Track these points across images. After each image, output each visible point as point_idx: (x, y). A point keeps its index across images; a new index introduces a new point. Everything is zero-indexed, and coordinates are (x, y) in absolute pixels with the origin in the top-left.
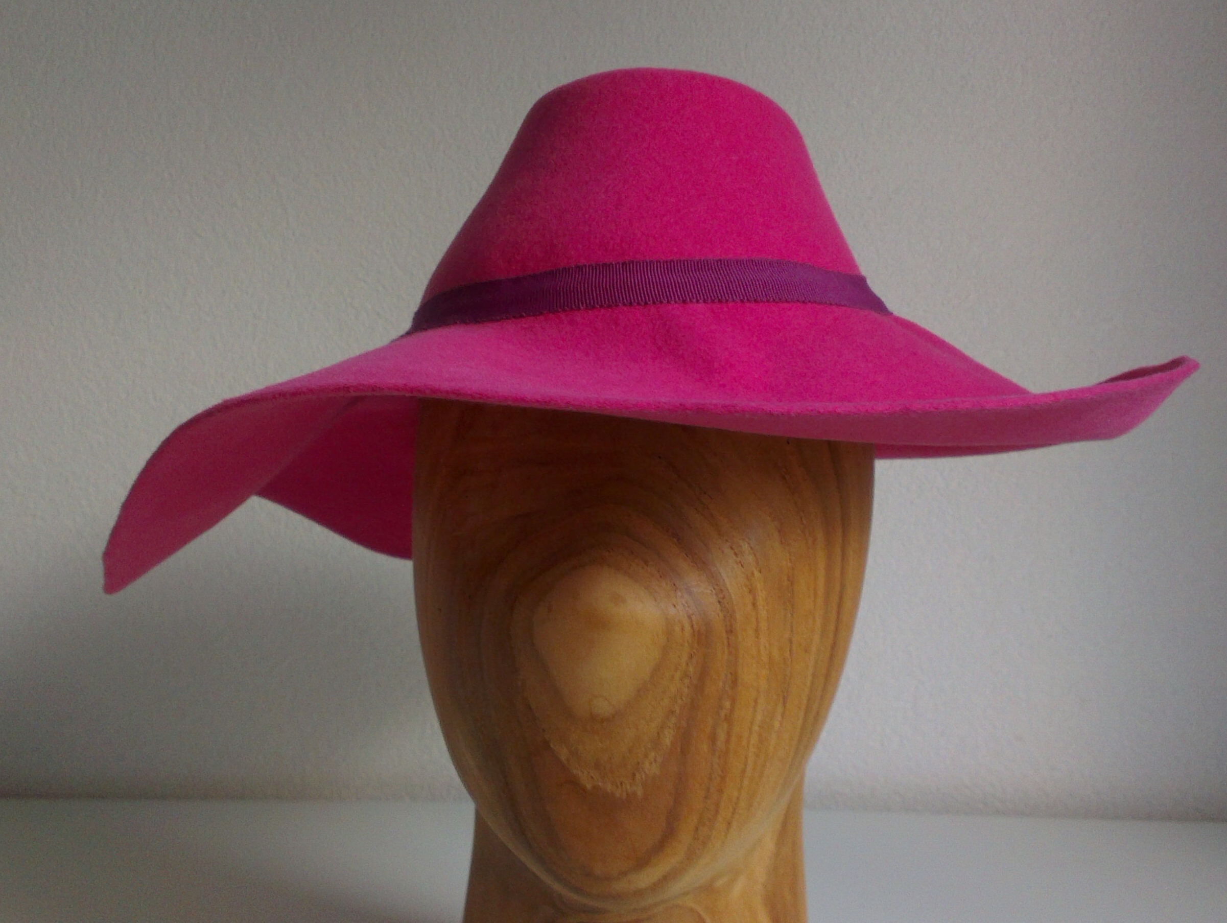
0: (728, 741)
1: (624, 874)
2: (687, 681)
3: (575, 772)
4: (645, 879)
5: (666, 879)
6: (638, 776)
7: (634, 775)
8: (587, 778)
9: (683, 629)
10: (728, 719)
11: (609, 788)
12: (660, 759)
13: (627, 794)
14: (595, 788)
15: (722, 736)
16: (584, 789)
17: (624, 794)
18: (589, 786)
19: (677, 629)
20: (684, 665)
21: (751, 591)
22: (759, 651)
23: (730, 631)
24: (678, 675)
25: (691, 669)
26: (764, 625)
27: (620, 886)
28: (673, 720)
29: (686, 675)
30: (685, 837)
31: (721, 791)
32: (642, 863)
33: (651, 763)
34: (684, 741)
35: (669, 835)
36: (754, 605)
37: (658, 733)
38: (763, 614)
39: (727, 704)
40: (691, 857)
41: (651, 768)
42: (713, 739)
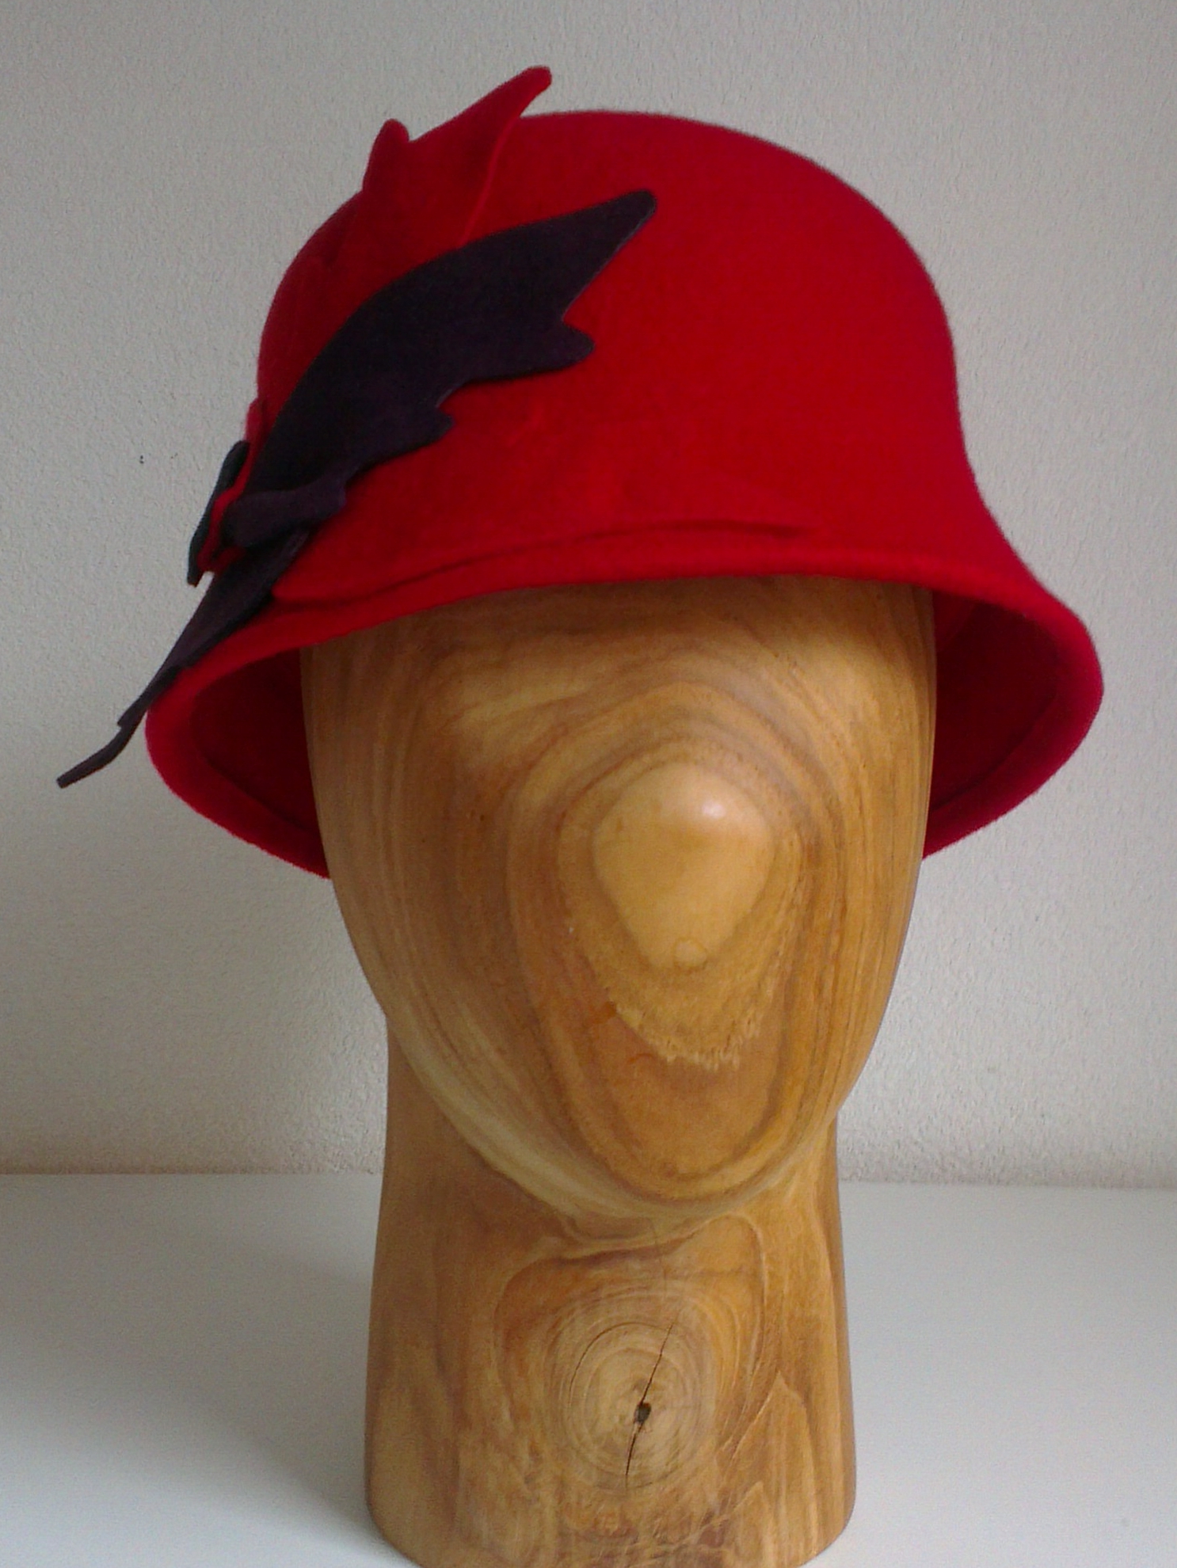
0: (835, 989)
1: (716, 1168)
2: (794, 912)
3: (650, 1041)
4: (740, 1172)
5: (764, 1170)
6: (733, 1042)
7: (729, 1038)
8: (669, 1049)
9: (791, 844)
10: (836, 959)
11: (696, 1058)
12: (760, 1017)
13: (721, 1066)
14: (679, 1060)
15: (829, 983)
16: (664, 1062)
17: (716, 1066)
18: (670, 1058)
19: (785, 842)
20: (792, 889)
21: (858, 792)
22: (865, 869)
23: (840, 845)
24: (785, 904)
25: (800, 898)
26: (870, 836)
27: (708, 1185)
28: (777, 965)
29: (792, 905)
30: (788, 1114)
31: (826, 1053)
32: (739, 1152)
33: (749, 1023)
34: (789, 990)
35: (771, 1113)
36: (861, 808)
37: (759, 985)
38: (869, 823)
39: (835, 940)
40: (793, 1140)
41: (751, 1030)
42: (820, 987)
